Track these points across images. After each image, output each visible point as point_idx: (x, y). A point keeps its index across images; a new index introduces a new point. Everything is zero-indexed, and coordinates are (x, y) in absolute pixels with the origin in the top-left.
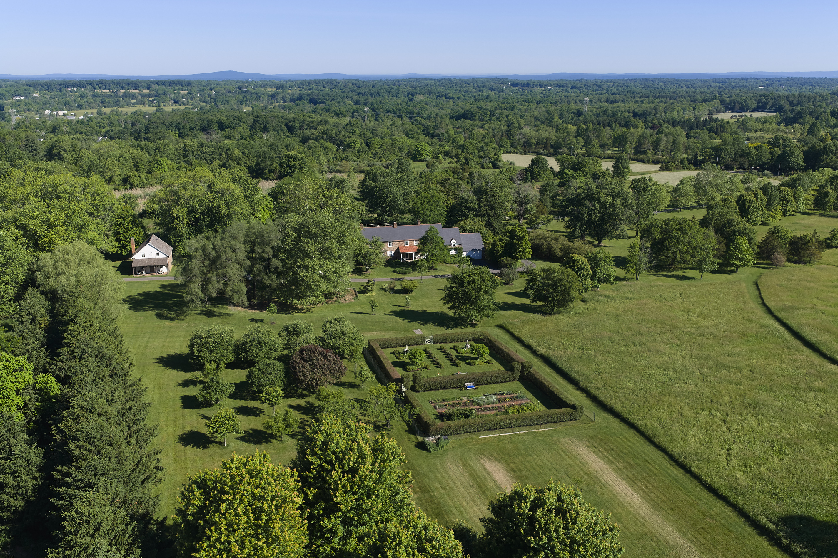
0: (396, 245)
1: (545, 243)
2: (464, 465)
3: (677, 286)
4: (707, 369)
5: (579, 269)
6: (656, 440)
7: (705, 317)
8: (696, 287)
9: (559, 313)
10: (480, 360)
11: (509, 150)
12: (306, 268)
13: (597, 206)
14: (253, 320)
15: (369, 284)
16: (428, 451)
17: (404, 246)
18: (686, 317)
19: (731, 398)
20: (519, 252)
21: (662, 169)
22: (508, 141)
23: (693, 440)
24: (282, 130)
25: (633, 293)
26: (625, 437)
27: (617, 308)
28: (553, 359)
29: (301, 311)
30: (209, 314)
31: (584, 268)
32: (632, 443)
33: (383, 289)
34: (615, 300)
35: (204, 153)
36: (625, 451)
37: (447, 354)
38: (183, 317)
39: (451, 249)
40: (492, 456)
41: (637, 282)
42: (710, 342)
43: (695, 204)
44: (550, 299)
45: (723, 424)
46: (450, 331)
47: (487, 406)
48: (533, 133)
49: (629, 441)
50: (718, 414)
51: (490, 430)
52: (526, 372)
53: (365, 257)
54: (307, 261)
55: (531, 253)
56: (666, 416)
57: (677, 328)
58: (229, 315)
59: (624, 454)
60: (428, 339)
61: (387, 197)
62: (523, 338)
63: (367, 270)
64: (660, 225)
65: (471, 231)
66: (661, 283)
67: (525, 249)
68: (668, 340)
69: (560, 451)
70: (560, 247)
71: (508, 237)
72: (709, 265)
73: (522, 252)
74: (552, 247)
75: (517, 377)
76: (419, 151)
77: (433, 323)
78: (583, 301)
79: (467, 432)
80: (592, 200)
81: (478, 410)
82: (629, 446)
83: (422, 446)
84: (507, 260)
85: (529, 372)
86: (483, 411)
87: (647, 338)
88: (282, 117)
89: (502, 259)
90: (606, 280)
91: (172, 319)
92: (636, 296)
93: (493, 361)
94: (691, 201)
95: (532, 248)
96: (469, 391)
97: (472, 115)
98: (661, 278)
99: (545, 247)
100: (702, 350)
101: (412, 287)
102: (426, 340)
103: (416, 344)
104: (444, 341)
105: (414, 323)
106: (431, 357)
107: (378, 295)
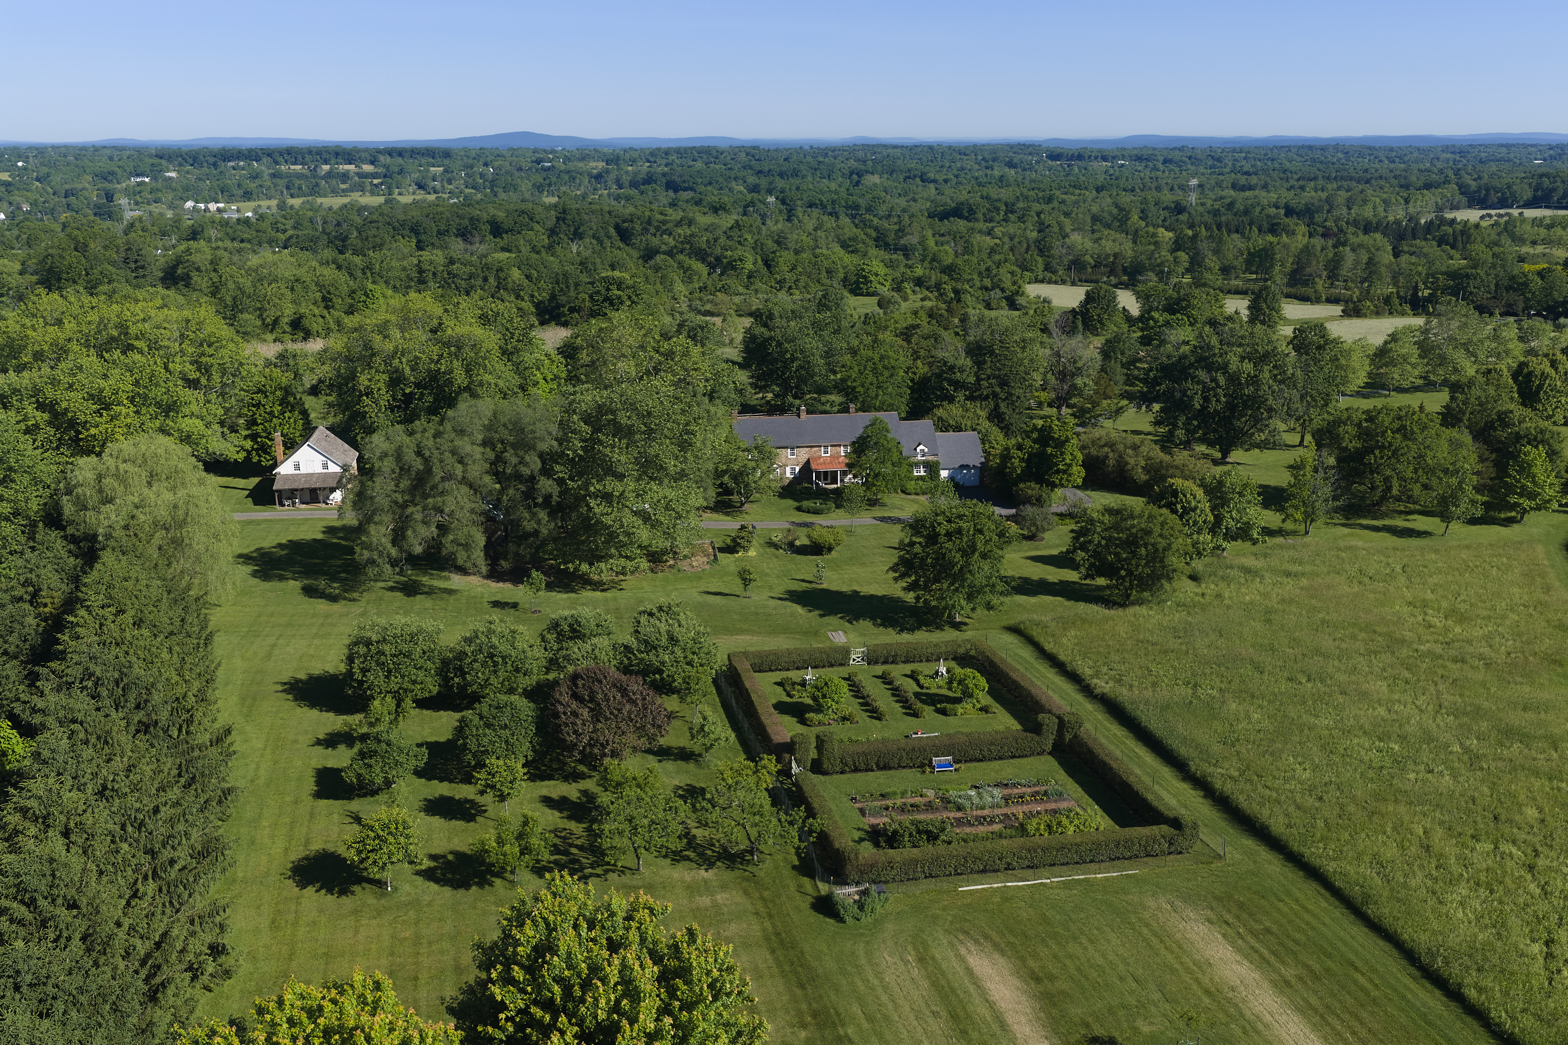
0: (803, 455)
1: (1111, 455)
2: (921, 960)
3: (1395, 549)
4: (1478, 738)
5: (1186, 511)
6: (1371, 910)
7: (1462, 619)
8: (1436, 551)
9: (1140, 602)
10: (967, 705)
11: (1040, 277)
12: (607, 497)
13: (1222, 380)
14: (496, 604)
15: (743, 534)
16: (841, 920)
17: (820, 457)
18: (1420, 618)
19: (1541, 811)
20: (1058, 471)
21: (1347, 314)
22: (1040, 259)
23: (1460, 915)
24: (609, 237)
25: (1301, 564)
26: (1297, 900)
27: (1266, 595)
28: (1129, 707)
29: (598, 586)
30: (410, 589)
31: (1196, 508)
32: (1314, 916)
33: (771, 544)
34: (1262, 577)
35: (455, 276)
36: (1298, 936)
37: (896, 689)
38: (355, 595)
39: (917, 465)
40: (986, 937)
41: (1307, 539)
42: (1479, 676)
43: (1420, 382)
44: (1123, 573)
45: (1529, 877)
46: (906, 637)
47: (979, 813)
48: (1089, 244)
49: (1308, 911)
50: (1514, 850)
51: (984, 871)
52: (1068, 737)
53: (738, 476)
54: (611, 485)
55: (1083, 474)
56: (1391, 851)
57: (1402, 642)
58: (450, 592)
59: (1297, 943)
60: (856, 655)
61: (793, 359)
62: (1062, 657)
63: (742, 504)
64: (1356, 421)
65: (958, 429)
66: (1360, 544)
67: (1070, 465)
68: (1384, 669)
69: (1145, 931)
70: (1143, 463)
71: (1035, 441)
72: (1463, 507)
73: (1065, 472)
74: (1127, 463)
75: (1049, 747)
76: (865, 277)
77: (873, 618)
78: (1194, 578)
79: (931, 876)
80: (1210, 367)
81: (959, 822)
82: (1308, 923)
83: (825, 906)
84: (1032, 489)
85: (1076, 736)
86: (970, 824)
87: (1336, 663)
88: (609, 213)
89: (1022, 486)
90: (1243, 533)
91: (333, 599)
92: (1308, 568)
93: (996, 708)
94: (1413, 375)
95: (1084, 465)
96: (942, 776)
97: (972, 211)
98: (1358, 531)
99: (1111, 462)
100: (1461, 695)
101: (832, 541)
102: (853, 657)
103: (832, 665)
104: (890, 659)
105: (832, 618)
106: (862, 694)
107: (761, 555)
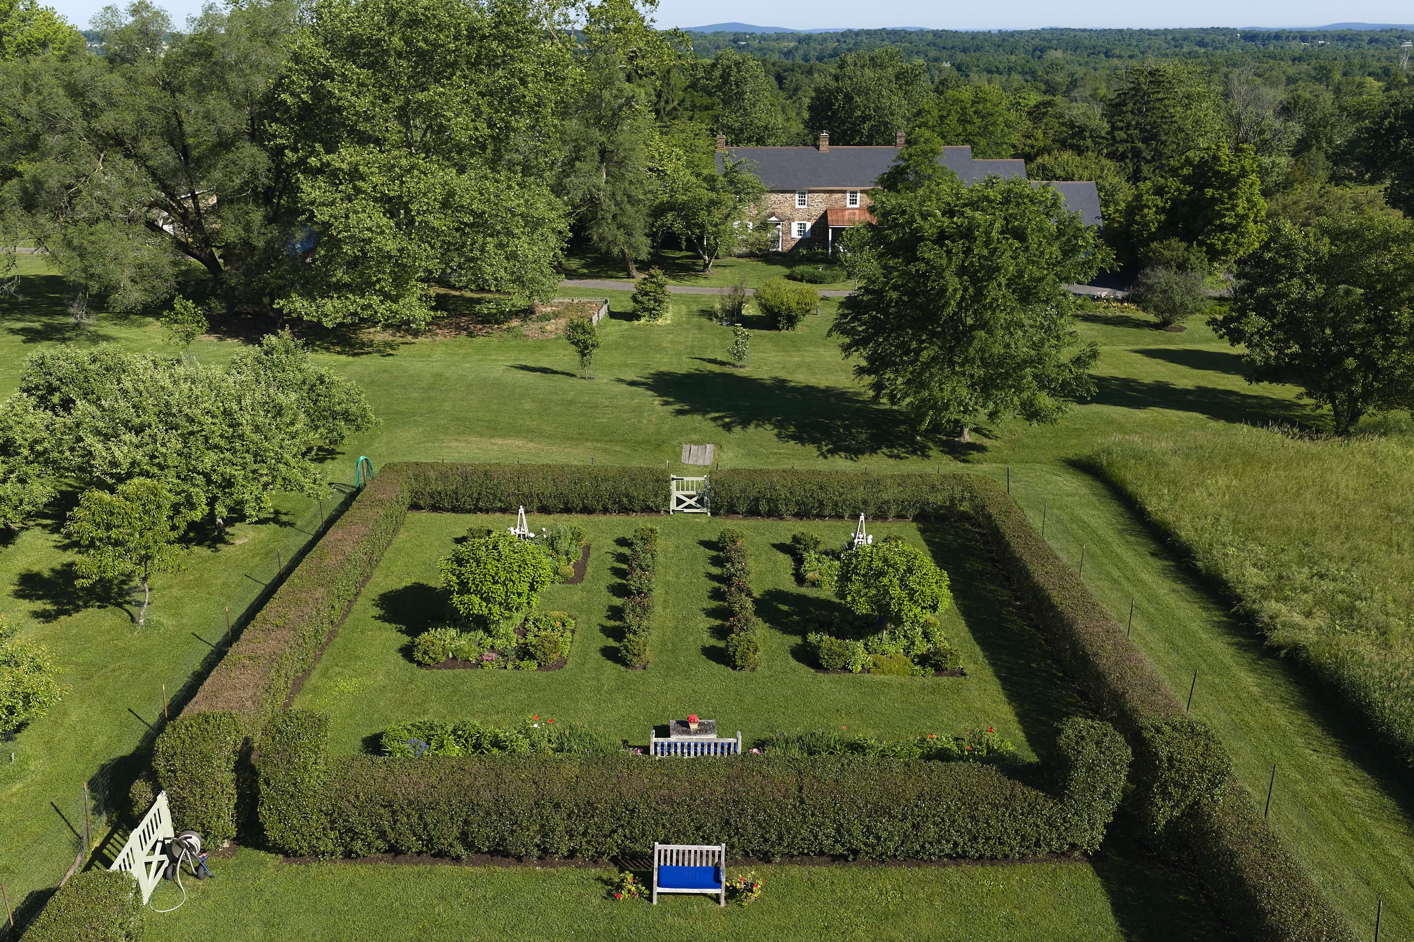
0: (818, 203)
10: (886, 644)
15: (648, 287)
17: (844, 209)
20: (1222, 228)
37: (729, 579)
46: (841, 463)
52: (1165, 815)
53: (689, 214)
60: (686, 489)
63: (707, 267)
65: (1067, 180)
71: (1186, 180)
73: (1233, 228)
75: (1093, 834)
84: (1172, 248)
89: (1155, 245)
93: (972, 660)
101: (794, 305)
102: (675, 494)
103: (625, 510)
104: (763, 507)
105: (698, 418)
106: (633, 585)
107: (676, 325)
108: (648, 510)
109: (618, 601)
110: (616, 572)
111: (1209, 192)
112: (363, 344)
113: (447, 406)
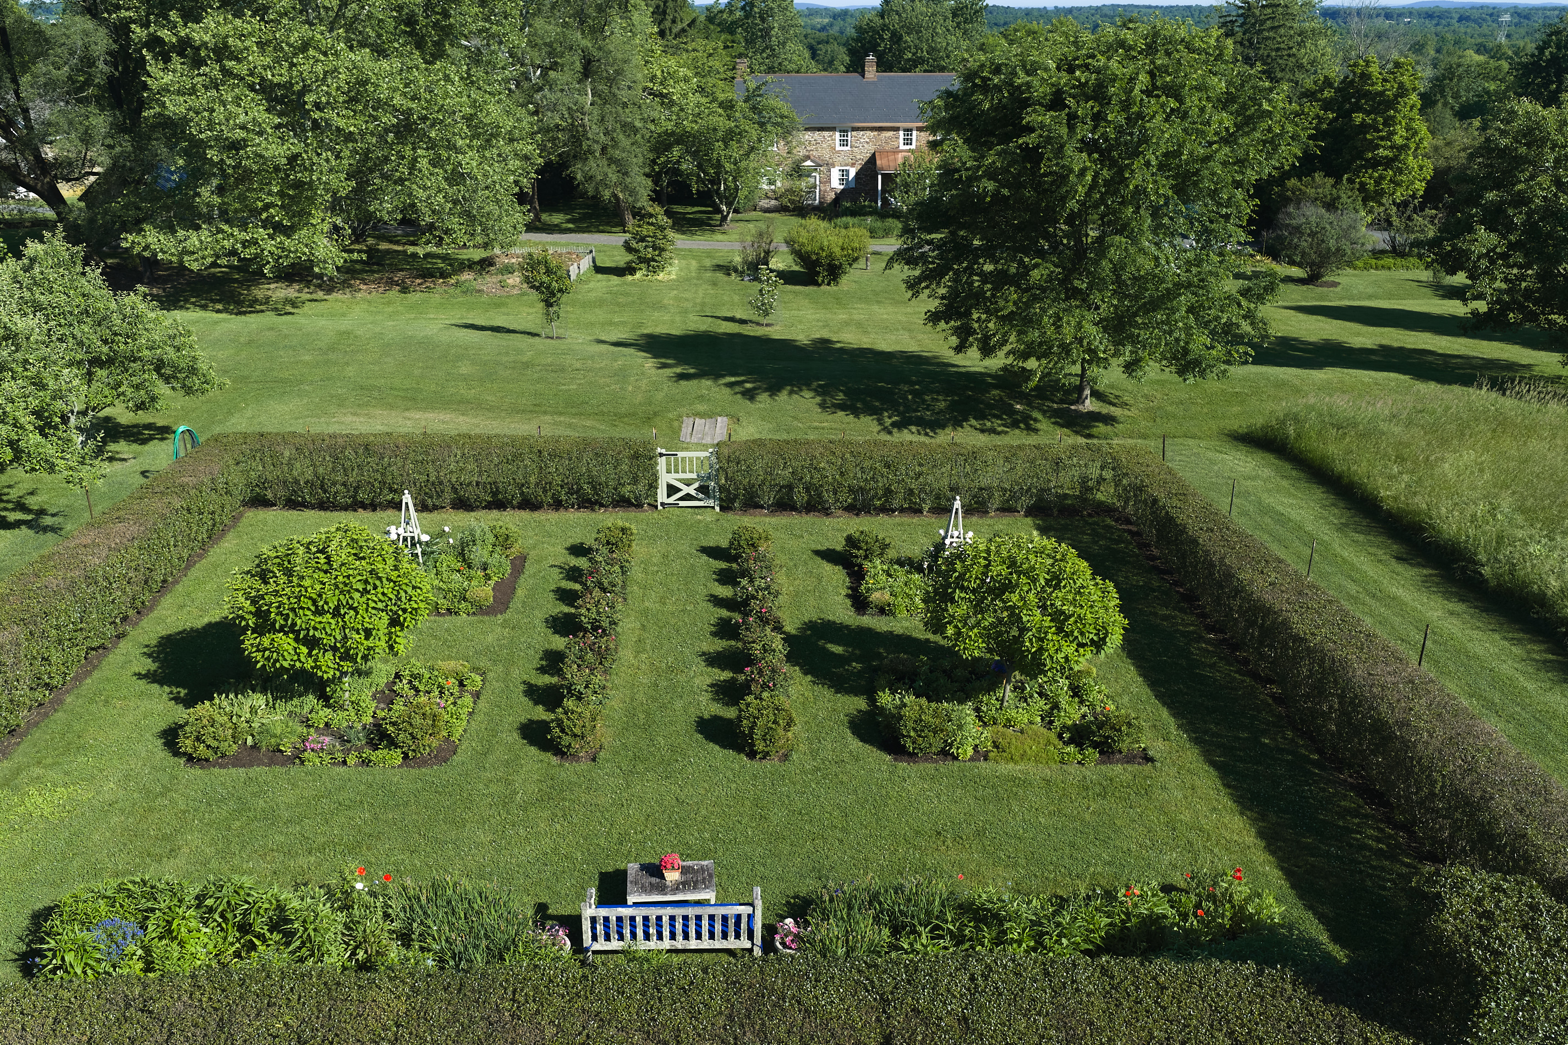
0: (864, 144)
17: (896, 151)
60: (679, 473)
63: (724, 222)
73: (1388, 163)
93: (1160, 731)
101: (837, 250)
102: (665, 479)
103: (587, 503)
104: (800, 496)
105: (707, 383)
106: (586, 616)
107: (682, 282)
108: (623, 503)
109: (559, 643)
110: (566, 596)
111: (1358, 118)
112: (256, 301)
113: (350, 371)
